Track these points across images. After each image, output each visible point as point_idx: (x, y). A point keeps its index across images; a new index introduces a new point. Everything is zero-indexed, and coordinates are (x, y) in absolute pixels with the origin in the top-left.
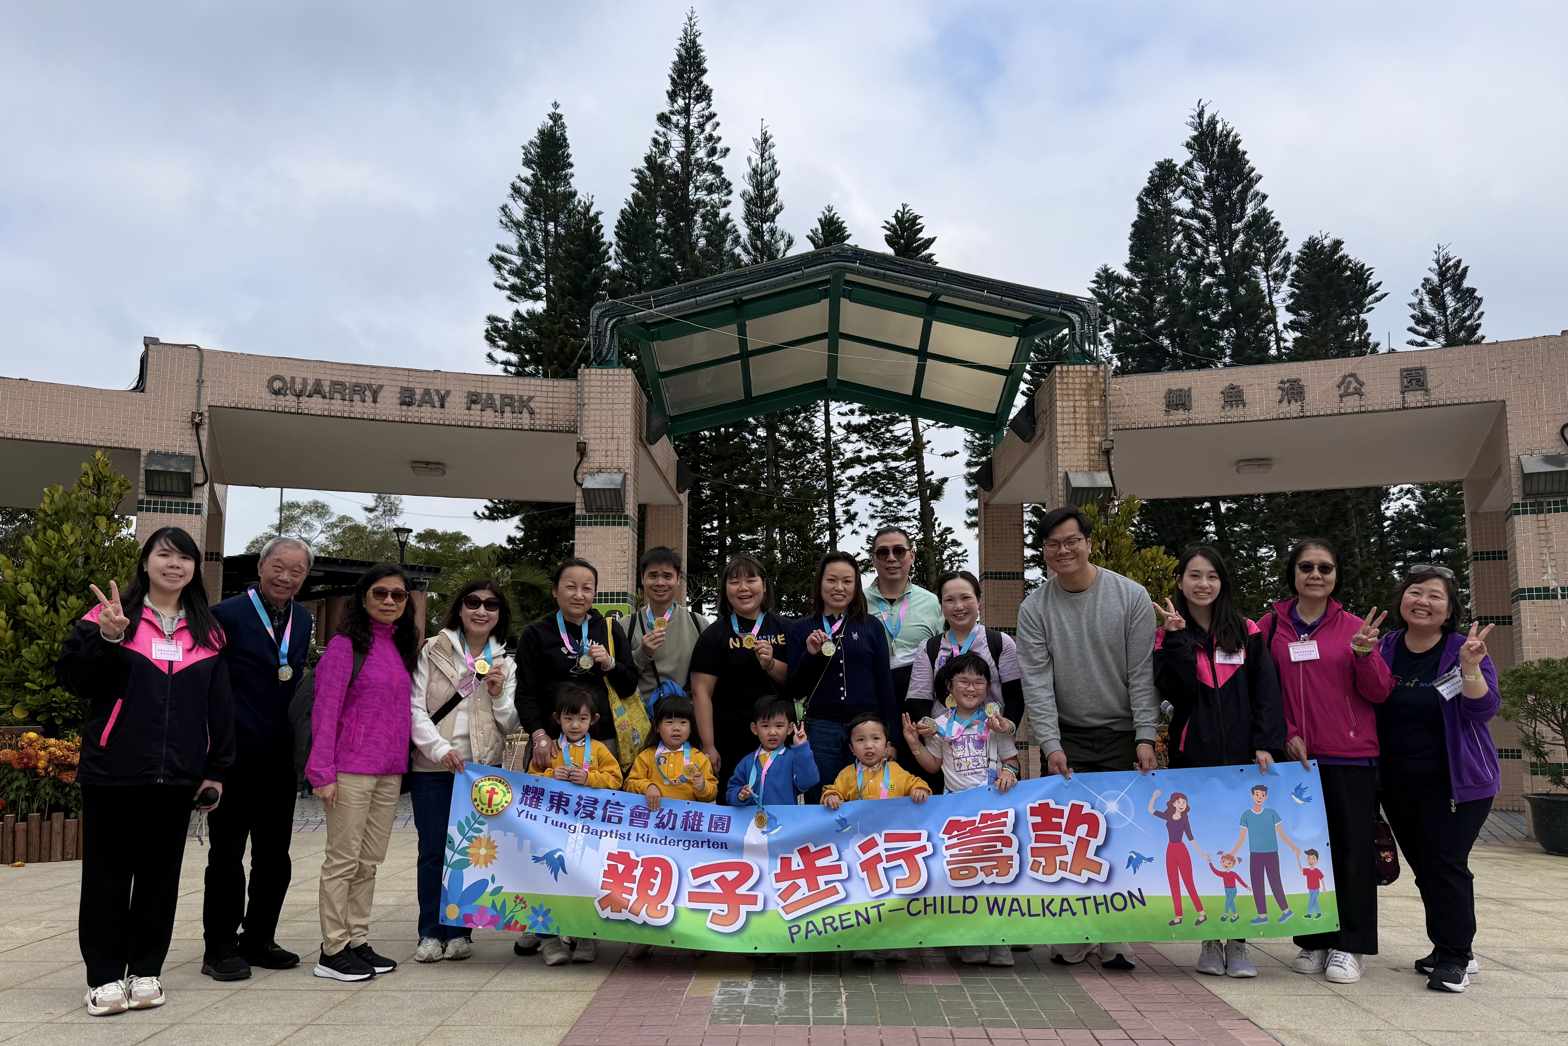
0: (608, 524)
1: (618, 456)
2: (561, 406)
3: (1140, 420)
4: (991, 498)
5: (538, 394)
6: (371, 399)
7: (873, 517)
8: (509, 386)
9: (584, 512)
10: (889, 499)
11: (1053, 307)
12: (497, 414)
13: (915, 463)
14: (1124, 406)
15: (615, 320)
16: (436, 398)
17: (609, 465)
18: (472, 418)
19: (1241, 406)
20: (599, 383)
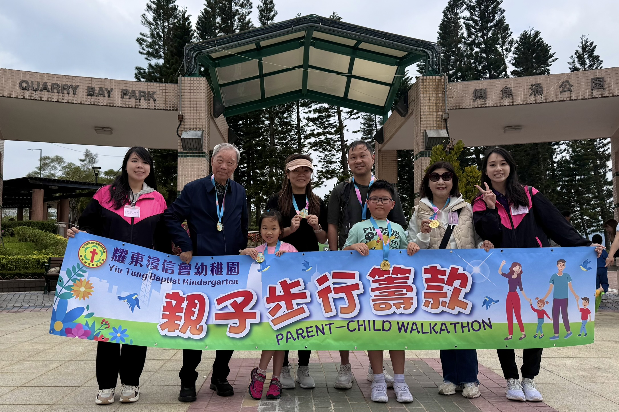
0: (194, 156)
1: (199, 122)
2: (170, 97)
3: (461, 104)
4: (382, 148)
5: (158, 91)
6: (73, 93)
7: (320, 161)
8: (143, 86)
9: (182, 151)
10: (327, 153)
11: (418, 47)
12: (137, 101)
13: (339, 136)
14: (453, 98)
15: (196, 53)
16: (106, 92)
17: (195, 127)
18: (124, 103)
19: (511, 97)
20: (189, 85)
